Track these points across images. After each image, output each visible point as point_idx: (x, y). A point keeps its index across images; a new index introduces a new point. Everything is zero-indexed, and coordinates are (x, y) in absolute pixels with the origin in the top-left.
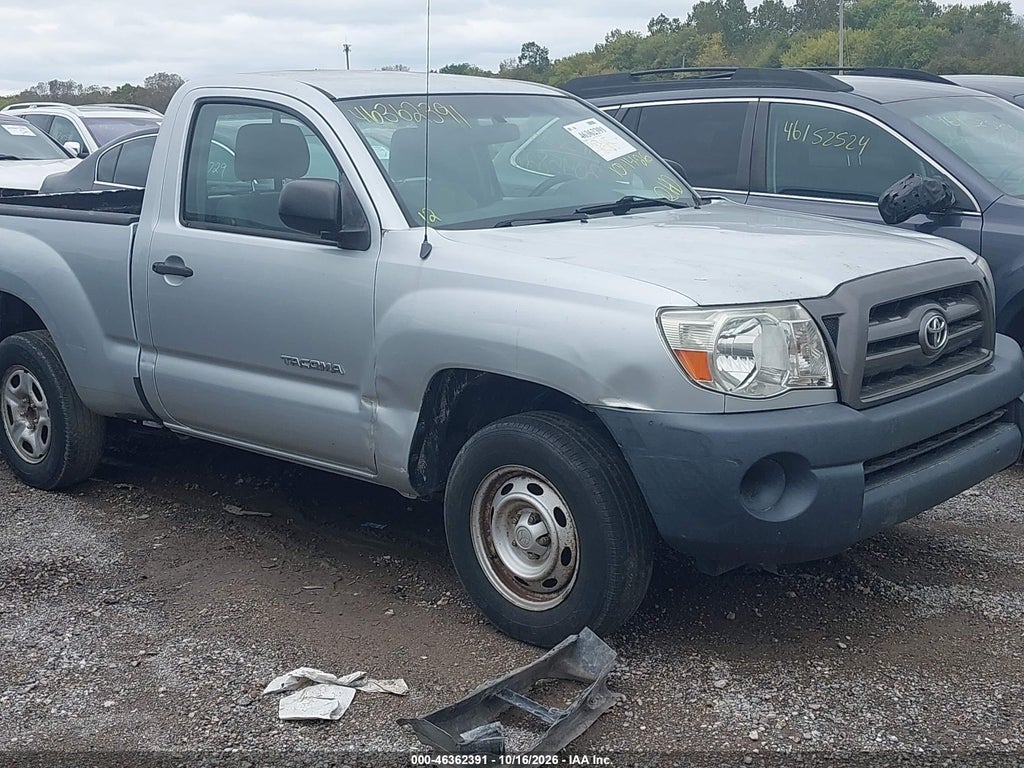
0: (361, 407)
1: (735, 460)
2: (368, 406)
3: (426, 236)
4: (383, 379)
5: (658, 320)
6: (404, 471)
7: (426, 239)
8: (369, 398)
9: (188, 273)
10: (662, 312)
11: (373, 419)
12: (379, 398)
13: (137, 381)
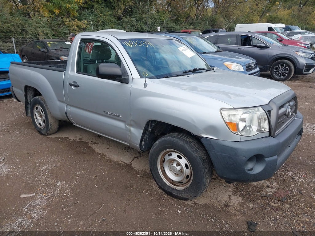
0: (126, 127)
1: (244, 157)
2: (128, 127)
3: (146, 81)
4: (133, 121)
5: (220, 112)
6: (138, 146)
7: (146, 82)
8: (129, 125)
9: (78, 86)
10: (222, 109)
11: (130, 131)
12: (131, 125)
13: (66, 113)
